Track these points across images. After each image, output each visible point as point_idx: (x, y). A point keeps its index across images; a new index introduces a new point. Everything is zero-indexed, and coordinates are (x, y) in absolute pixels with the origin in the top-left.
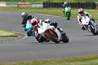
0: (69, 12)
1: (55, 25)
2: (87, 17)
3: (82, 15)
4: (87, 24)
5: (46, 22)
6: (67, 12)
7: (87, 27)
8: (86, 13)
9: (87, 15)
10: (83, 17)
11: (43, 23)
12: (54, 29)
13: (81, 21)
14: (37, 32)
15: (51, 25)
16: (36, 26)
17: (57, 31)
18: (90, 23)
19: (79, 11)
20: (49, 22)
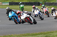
0: (23, 7)
1: (30, 14)
2: (37, 10)
3: (35, 9)
4: (38, 14)
5: (25, 13)
6: (21, 8)
7: (38, 16)
8: (37, 8)
9: (37, 9)
10: (35, 10)
11: (24, 13)
12: (30, 17)
13: (34, 12)
14: (20, 18)
15: (28, 15)
16: (20, 14)
17: (31, 18)
18: (39, 14)
19: (33, 7)
20: (27, 13)
